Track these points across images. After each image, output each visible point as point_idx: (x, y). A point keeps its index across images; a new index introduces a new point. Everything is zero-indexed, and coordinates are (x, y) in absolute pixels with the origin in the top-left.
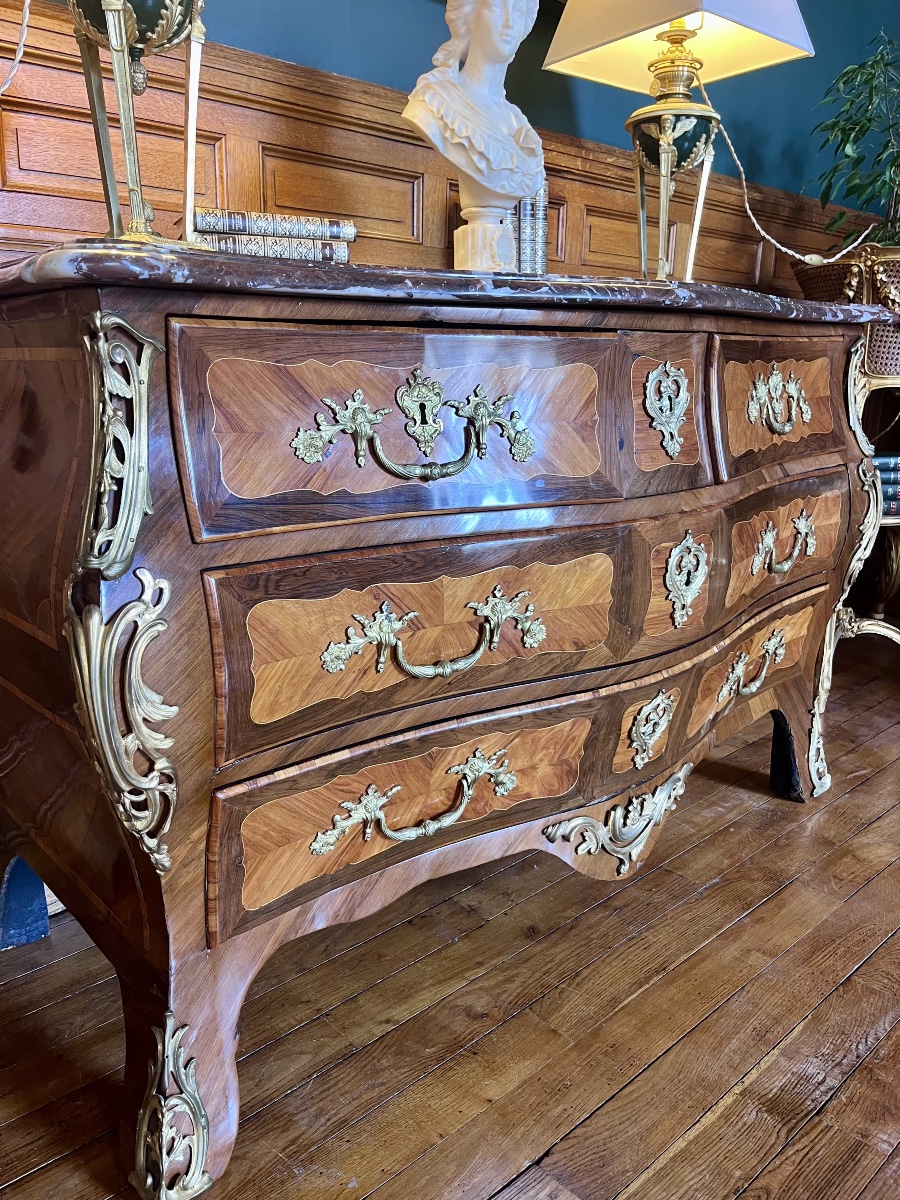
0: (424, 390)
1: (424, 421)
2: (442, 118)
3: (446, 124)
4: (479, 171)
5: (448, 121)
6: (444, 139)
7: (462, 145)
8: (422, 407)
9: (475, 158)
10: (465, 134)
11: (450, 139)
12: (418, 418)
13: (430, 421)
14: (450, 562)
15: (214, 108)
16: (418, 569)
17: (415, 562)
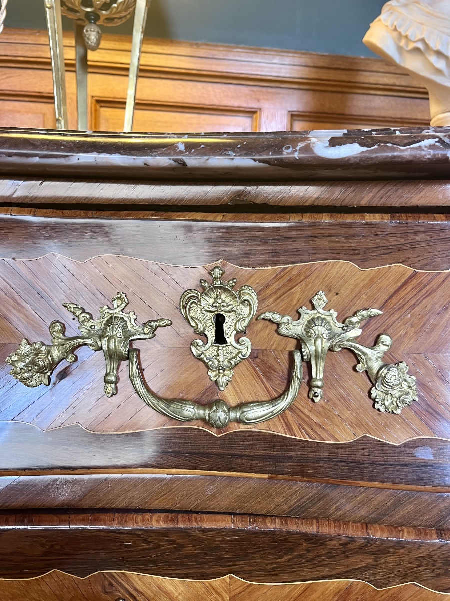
0: (223, 296)
1: (220, 338)
2: (396, 29)
3: (400, 34)
4: (439, 71)
5: (402, 30)
6: (400, 49)
7: (417, 50)
8: (220, 320)
9: (433, 59)
10: (419, 37)
11: (405, 47)
12: (211, 334)
13: (231, 339)
14: (246, 555)
15: (253, 91)
16: (186, 556)
17: (182, 546)
